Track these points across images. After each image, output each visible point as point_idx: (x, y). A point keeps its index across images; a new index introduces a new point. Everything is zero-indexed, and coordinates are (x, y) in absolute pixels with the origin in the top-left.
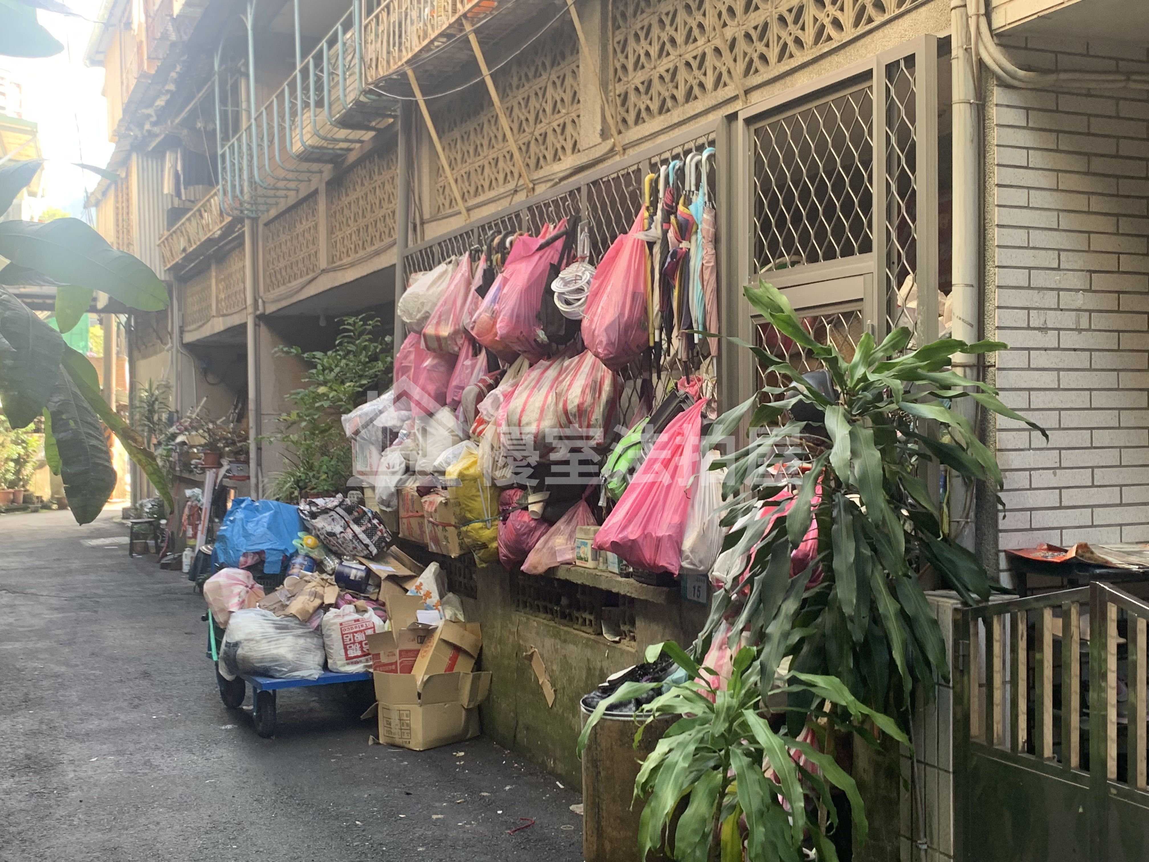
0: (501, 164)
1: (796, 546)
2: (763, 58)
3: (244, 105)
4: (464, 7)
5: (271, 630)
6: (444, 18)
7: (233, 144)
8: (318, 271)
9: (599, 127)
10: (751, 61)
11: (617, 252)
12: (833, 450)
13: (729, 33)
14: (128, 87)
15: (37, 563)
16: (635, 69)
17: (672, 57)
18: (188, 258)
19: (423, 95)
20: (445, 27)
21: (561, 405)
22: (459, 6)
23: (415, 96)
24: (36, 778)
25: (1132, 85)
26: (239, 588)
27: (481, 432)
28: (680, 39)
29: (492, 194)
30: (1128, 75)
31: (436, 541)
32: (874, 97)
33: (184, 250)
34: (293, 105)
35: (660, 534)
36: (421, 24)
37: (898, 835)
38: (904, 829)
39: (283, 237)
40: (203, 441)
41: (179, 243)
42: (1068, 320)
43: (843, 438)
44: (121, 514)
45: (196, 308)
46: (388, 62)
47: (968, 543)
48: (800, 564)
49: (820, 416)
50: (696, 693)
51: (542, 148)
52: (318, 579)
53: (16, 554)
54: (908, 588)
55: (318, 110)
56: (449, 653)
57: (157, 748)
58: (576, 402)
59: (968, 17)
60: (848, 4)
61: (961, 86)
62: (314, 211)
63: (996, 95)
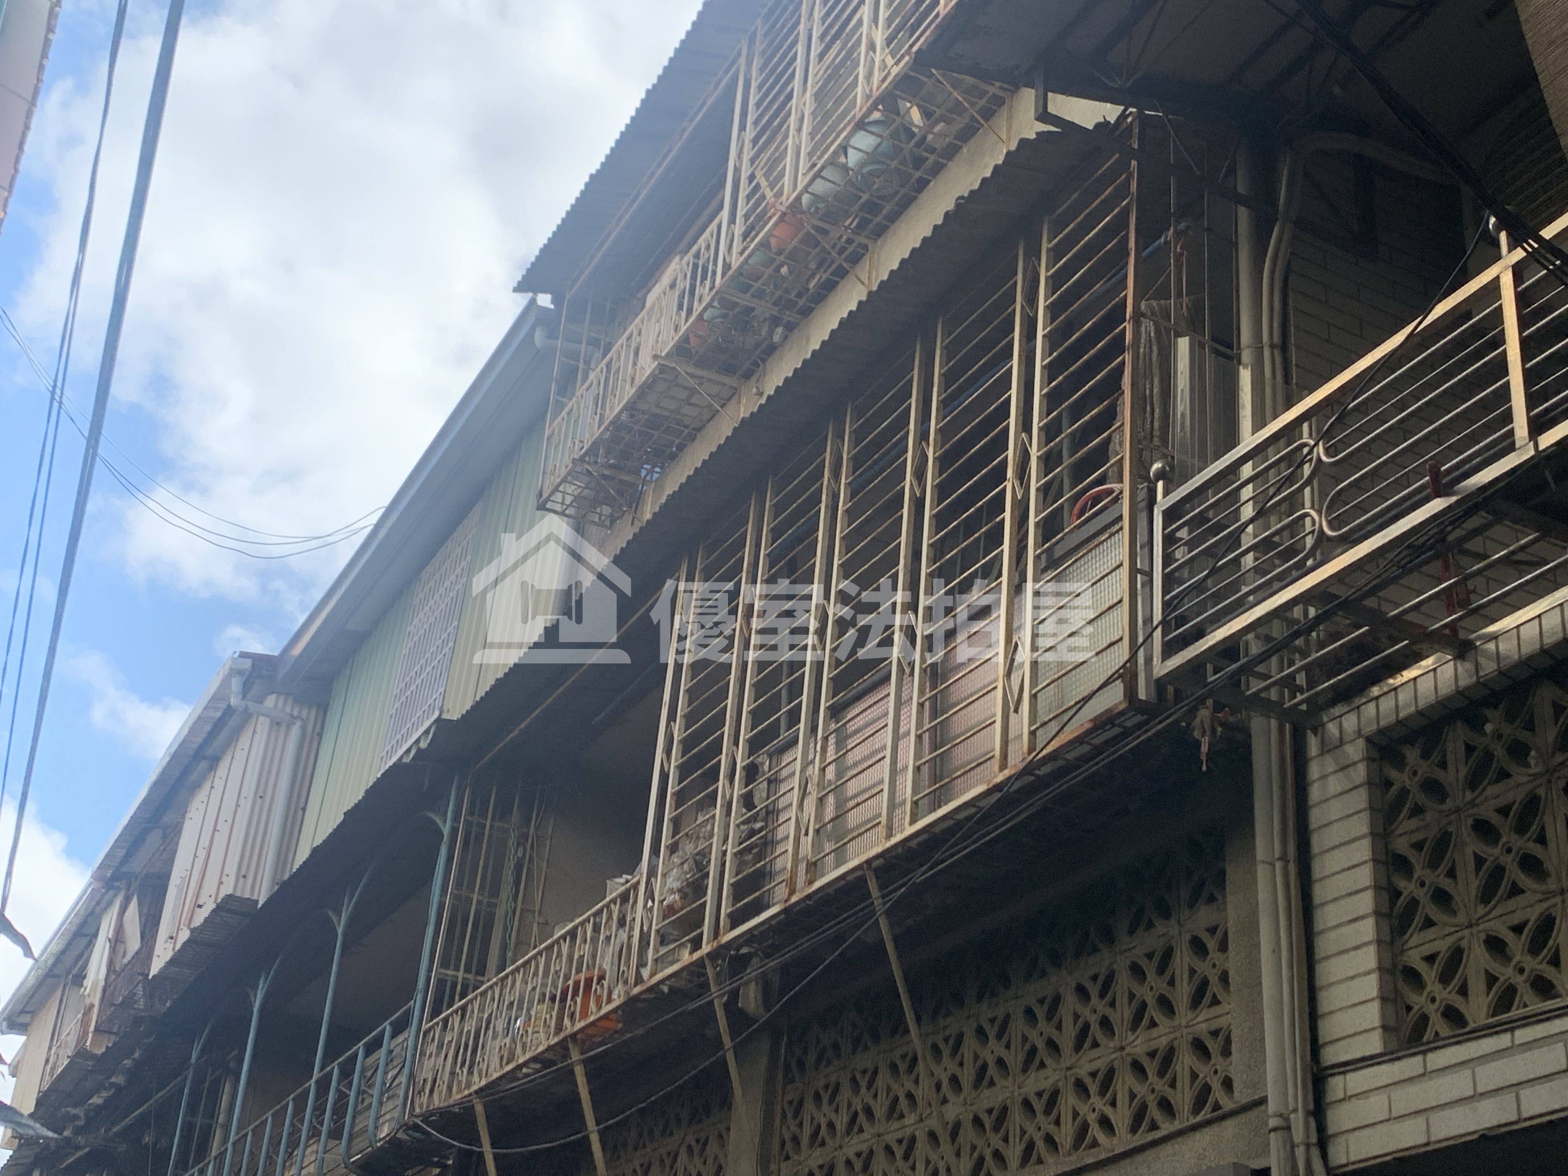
3: (222, 1118)
4: (573, 1025)
6: (542, 1035)
13: (951, 1112)
14: (53, 1069)
16: (811, 1145)
17: (865, 1136)
19: (493, 1147)
20: (541, 1049)
22: (567, 1021)
23: (481, 1146)
28: (880, 1109)
34: (295, 1132)
36: (508, 1040)
46: (450, 1088)
55: (332, 1143)
59: (1293, 1146)
60: (1122, 1099)
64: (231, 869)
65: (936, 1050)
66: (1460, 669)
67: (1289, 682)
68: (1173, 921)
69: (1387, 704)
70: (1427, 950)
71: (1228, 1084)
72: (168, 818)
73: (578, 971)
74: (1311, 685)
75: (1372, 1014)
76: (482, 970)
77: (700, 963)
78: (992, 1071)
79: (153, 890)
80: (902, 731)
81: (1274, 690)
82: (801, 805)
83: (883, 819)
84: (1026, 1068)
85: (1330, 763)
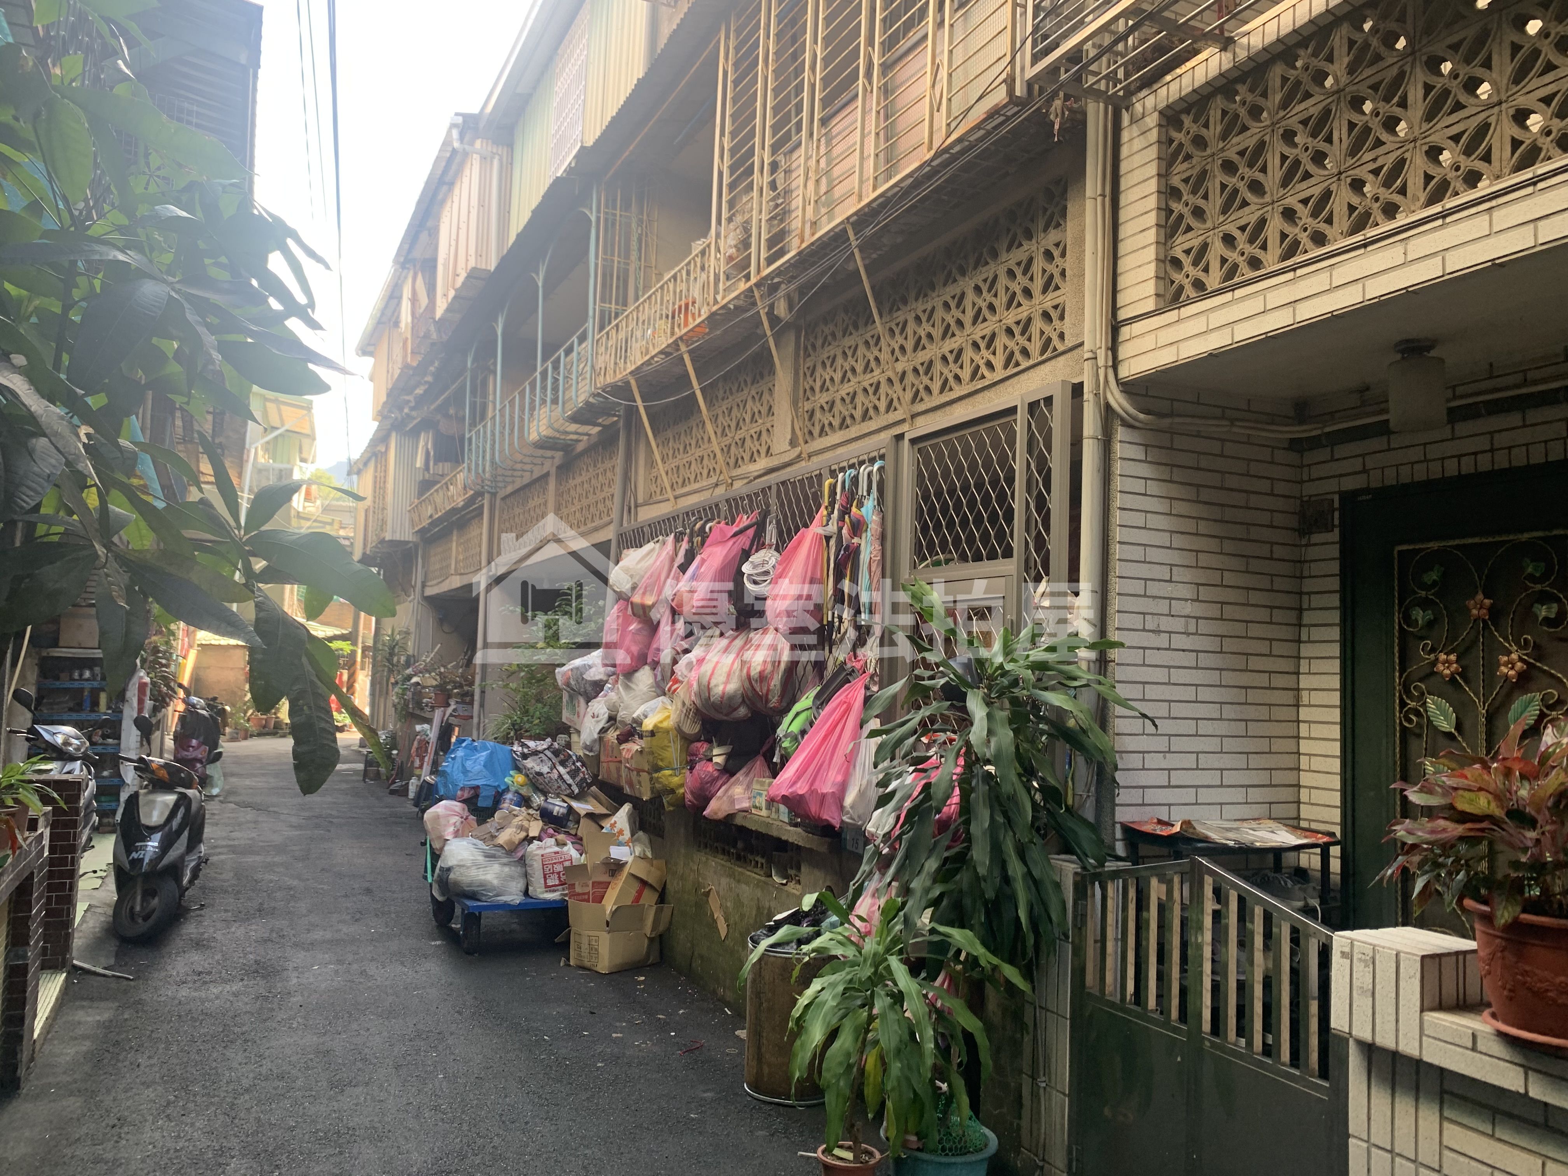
0: (705, 461)
1: (939, 811)
2: (928, 389)
3: (491, 398)
4: (680, 331)
5: (481, 858)
6: (663, 339)
7: (479, 430)
9: (789, 437)
10: (918, 391)
11: (799, 543)
12: (974, 729)
13: (900, 367)
14: (392, 375)
15: (281, 784)
16: (821, 391)
17: (852, 383)
18: (434, 524)
19: (643, 402)
20: (663, 346)
21: (745, 671)
22: (676, 329)
23: (635, 401)
24: (262, 983)
25: (1235, 430)
26: (455, 819)
27: (675, 690)
28: (859, 368)
29: (696, 486)
30: (1232, 421)
31: (631, 785)
32: (1018, 429)
33: (431, 516)
34: (532, 401)
35: (825, 791)
36: (644, 343)
37: (1021, 1072)
38: (1026, 1068)
39: (517, 511)
40: (434, 683)
41: (427, 510)
42: (1178, 624)
43: (981, 719)
44: (358, 742)
45: (437, 566)
46: (615, 372)
47: (1089, 815)
48: (943, 826)
49: (963, 697)
50: (848, 938)
51: (741, 450)
52: (525, 814)
53: (263, 775)
54: (1034, 853)
55: (554, 407)
56: (636, 886)
57: (373, 959)
58: (759, 669)
59: (1098, 368)
60: (1000, 350)
61: (1090, 425)
62: (545, 490)
63: (1120, 433)
64: (472, 251)
65: (891, 331)
66: (1223, 58)
67: (1111, 77)
68: (1034, 241)
69: (1174, 86)
70: (1186, 246)
71: (1062, 336)
72: (430, 224)
73: (681, 299)
74: (1127, 75)
75: (1150, 288)
76: (625, 304)
77: (750, 290)
78: (924, 341)
79: (429, 266)
80: (866, 131)
81: (1103, 82)
82: (805, 186)
83: (856, 190)
84: (944, 337)
85: (1135, 130)
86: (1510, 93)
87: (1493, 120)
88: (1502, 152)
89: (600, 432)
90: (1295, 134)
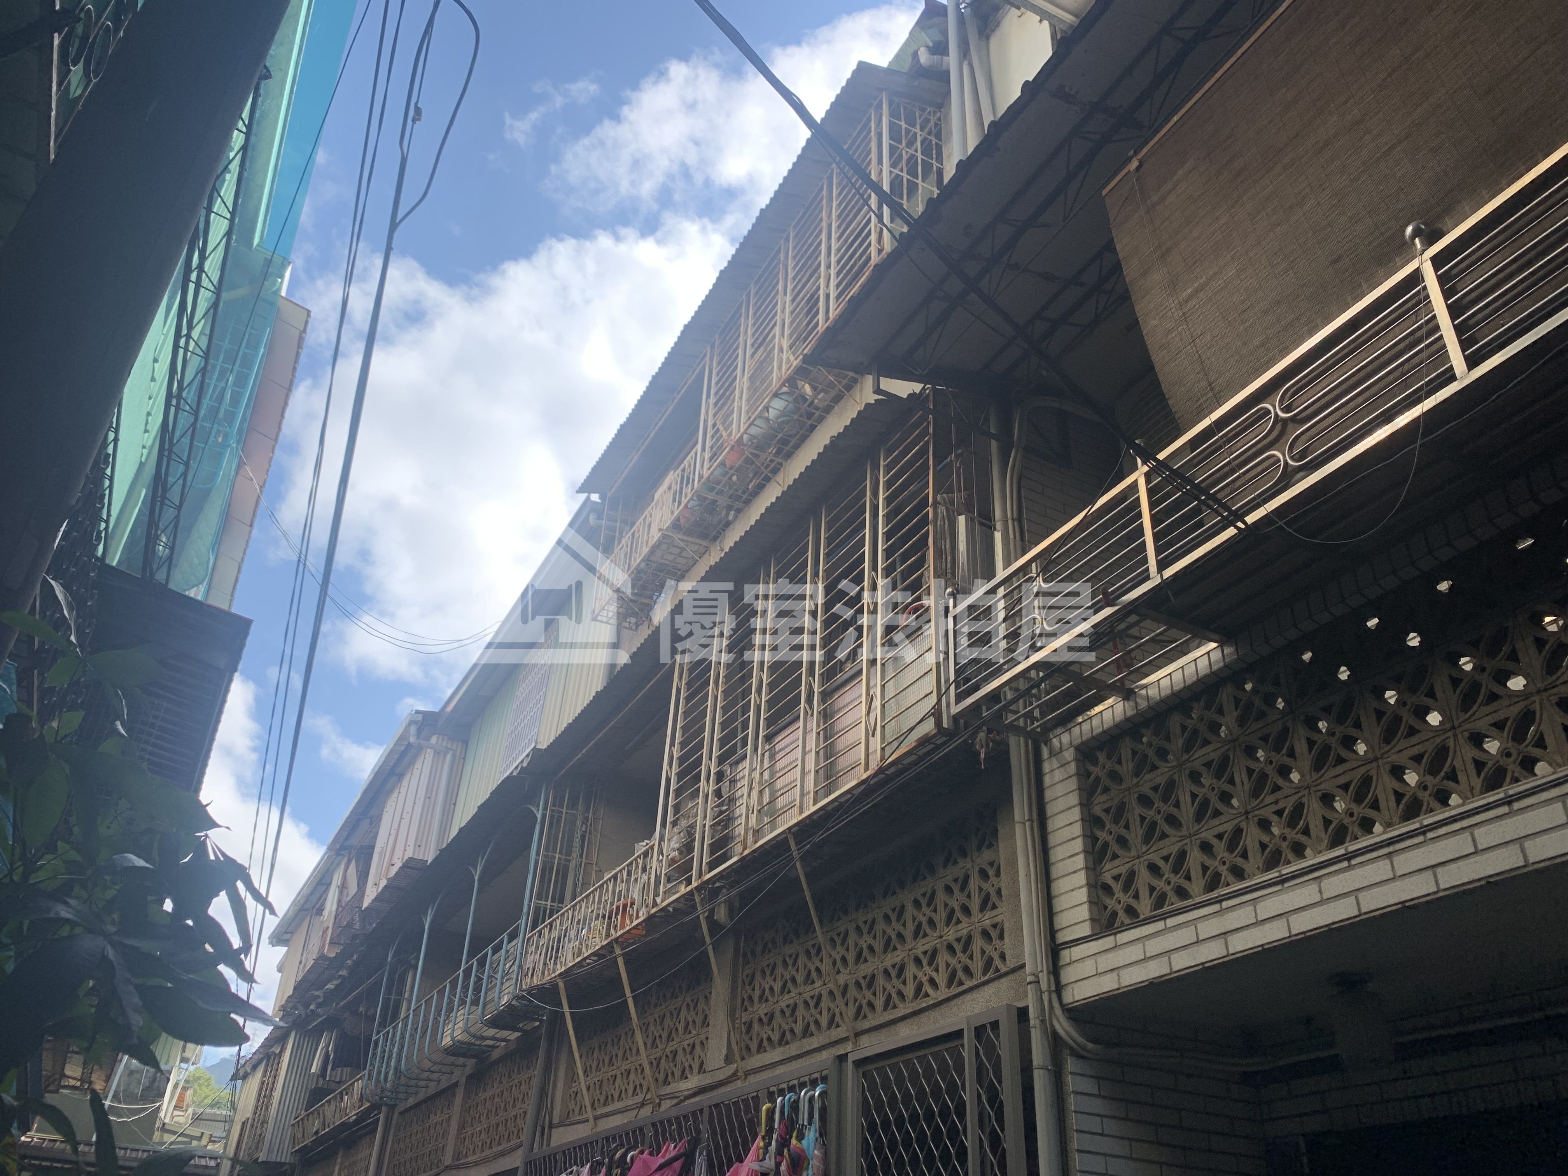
0: (632, 1076)
2: (871, 1005)
3: (406, 995)
4: (616, 932)
6: (597, 939)
7: (388, 1032)
8: (441, 1168)
9: (724, 1052)
10: (861, 1007)
13: (842, 979)
14: (305, 966)
16: (760, 1002)
17: (792, 994)
18: (317, 1142)
19: (570, 1008)
20: (597, 948)
22: (612, 931)
23: (563, 1008)
25: (1187, 1062)
28: (800, 979)
29: (618, 1105)
30: (1182, 1052)
32: (965, 1054)
33: (317, 1133)
34: (451, 1002)
36: (577, 943)
39: (415, 1128)
41: (313, 1125)
46: (543, 973)
51: (672, 1064)
55: (473, 1009)
59: (1041, 992)
60: (942, 967)
61: (1039, 1054)
62: (450, 1105)
63: (1071, 1064)
64: (411, 842)
65: (832, 940)
66: (1126, 705)
67: (1029, 715)
68: (969, 859)
69: (1086, 727)
70: (1115, 872)
71: (1003, 957)
72: (373, 812)
73: (619, 900)
74: (1043, 715)
75: (1084, 912)
76: (561, 901)
77: (691, 892)
78: (866, 953)
79: (364, 855)
80: (807, 749)
81: (1021, 720)
82: (749, 796)
83: (797, 802)
84: (885, 951)
85: (1055, 763)
86: (1383, 751)
87: (1373, 773)
88: (1387, 802)
89: (518, 1038)
90: (1200, 775)
